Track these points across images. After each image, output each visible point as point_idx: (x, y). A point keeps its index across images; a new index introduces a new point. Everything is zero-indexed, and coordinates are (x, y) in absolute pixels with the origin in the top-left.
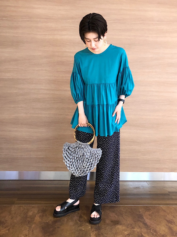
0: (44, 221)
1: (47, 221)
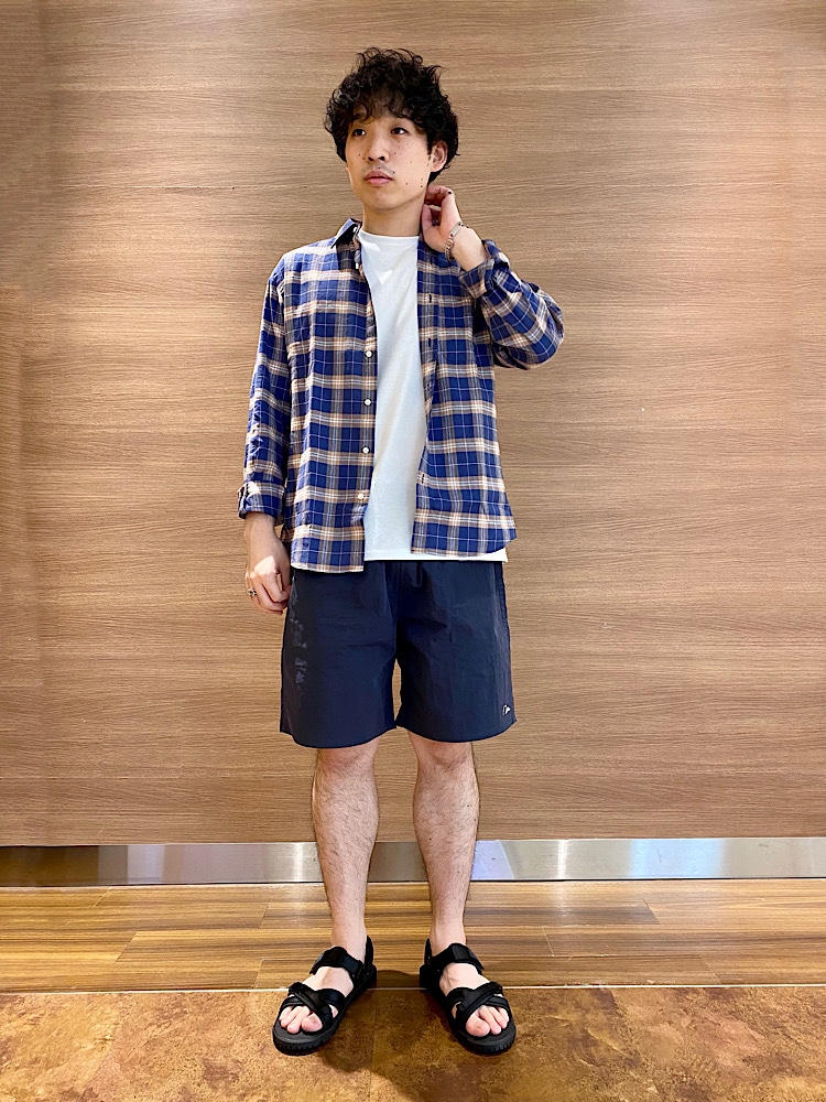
0: (421, 1063)
1: (436, 1064)
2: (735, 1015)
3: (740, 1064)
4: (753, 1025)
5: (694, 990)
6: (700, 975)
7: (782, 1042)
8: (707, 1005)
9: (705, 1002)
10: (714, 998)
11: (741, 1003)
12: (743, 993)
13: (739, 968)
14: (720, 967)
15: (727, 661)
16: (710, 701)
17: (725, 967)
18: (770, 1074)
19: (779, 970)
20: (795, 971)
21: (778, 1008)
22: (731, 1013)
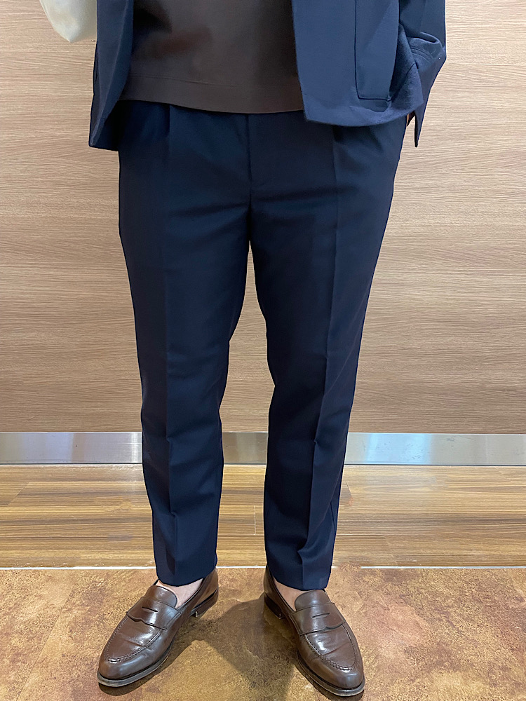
2: (405, 599)
3: (402, 656)
4: (419, 610)
5: (373, 573)
6: (380, 555)
7: (444, 631)
8: (380, 587)
9: (379, 583)
10: (388, 580)
11: (412, 586)
12: (415, 575)
13: (415, 548)
14: (399, 548)
15: (435, 287)
16: (417, 321)
17: (404, 548)
18: (428, 669)
19: (451, 552)
20: (464, 552)
21: (446, 591)
22: (401, 596)
